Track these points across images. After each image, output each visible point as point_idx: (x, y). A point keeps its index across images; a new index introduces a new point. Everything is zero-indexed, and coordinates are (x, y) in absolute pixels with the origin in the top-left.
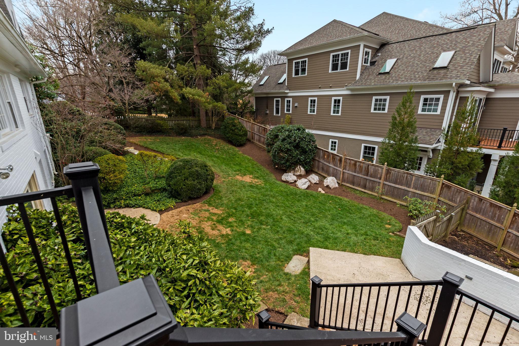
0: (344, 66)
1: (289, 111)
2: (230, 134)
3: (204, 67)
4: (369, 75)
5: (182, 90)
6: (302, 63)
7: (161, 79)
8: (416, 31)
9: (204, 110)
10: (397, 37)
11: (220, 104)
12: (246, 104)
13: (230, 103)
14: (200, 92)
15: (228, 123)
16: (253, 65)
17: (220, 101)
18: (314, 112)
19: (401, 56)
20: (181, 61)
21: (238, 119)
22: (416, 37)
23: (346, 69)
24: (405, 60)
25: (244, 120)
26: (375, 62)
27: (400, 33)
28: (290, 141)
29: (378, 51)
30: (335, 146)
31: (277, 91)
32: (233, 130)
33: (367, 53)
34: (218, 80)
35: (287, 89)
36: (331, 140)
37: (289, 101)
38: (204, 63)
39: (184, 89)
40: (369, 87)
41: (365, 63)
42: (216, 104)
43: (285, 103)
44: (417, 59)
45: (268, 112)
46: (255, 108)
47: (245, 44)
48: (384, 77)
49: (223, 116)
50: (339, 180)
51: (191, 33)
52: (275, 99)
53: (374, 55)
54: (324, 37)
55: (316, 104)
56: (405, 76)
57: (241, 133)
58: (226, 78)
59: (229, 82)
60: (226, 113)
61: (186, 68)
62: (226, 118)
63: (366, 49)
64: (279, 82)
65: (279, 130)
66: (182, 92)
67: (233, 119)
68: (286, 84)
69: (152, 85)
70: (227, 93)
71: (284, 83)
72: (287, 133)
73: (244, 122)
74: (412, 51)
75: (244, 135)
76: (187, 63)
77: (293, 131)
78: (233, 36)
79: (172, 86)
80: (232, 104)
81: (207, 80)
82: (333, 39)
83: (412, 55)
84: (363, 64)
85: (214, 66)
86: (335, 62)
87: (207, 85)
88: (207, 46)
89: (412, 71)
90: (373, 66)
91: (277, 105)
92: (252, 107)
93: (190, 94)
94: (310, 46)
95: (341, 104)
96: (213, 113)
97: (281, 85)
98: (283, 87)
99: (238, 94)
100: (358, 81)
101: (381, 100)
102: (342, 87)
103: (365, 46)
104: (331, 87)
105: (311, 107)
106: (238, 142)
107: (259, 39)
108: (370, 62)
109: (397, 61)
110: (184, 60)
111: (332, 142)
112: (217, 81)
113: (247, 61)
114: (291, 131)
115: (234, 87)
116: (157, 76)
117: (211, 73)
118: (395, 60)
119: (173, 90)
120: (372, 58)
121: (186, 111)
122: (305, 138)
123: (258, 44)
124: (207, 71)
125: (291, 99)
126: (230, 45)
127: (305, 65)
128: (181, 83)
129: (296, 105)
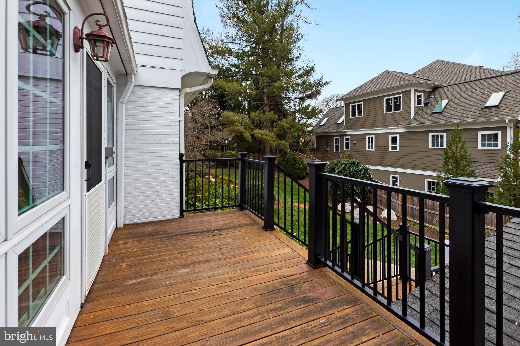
0: (397, 107)
1: (348, 148)
2: (291, 168)
3: (272, 113)
4: (423, 114)
5: (253, 131)
6: (358, 106)
7: (238, 124)
8: (470, 75)
9: (269, 148)
10: (451, 80)
11: (283, 142)
12: (308, 142)
13: (293, 142)
14: (267, 132)
15: (290, 159)
16: (314, 110)
17: (283, 140)
18: (372, 148)
19: (453, 98)
20: (253, 109)
21: (299, 156)
22: (471, 80)
23: (400, 110)
24: (457, 100)
25: (304, 156)
26: (428, 103)
27: (454, 77)
28: (345, 173)
29: (430, 93)
30: (396, 182)
31: (336, 130)
32: (294, 165)
33: (419, 96)
34: (283, 122)
35: (345, 129)
36: (391, 176)
37: (348, 139)
38: (272, 109)
39: (255, 131)
40: (423, 125)
41: (418, 104)
42: (280, 142)
43: (344, 141)
44: (468, 99)
45: (328, 149)
46: (315, 146)
47: (307, 93)
48: (437, 116)
49: (286, 153)
50: (399, 213)
51: (263, 89)
52: (334, 138)
53: (427, 97)
54: (377, 85)
55: (374, 141)
56: (458, 115)
57: (301, 167)
58: (289, 121)
59: (292, 124)
60: (288, 150)
61: (258, 115)
62: (288, 154)
63: (417, 93)
64: (338, 122)
65: (336, 164)
66: (252, 133)
67: (294, 155)
68: (345, 124)
69: (231, 128)
70: (290, 133)
71: (342, 123)
72: (343, 166)
73: (305, 158)
74: (463, 92)
75: (304, 169)
76: (258, 111)
77: (348, 165)
78: (297, 88)
79: (245, 129)
80: (295, 142)
81: (273, 122)
82: (385, 87)
83: (464, 96)
84: (416, 105)
85: (280, 111)
86: (389, 104)
87: (273, 127)
88: (275, 97)
89: (465, 110)
90: (427, 107)
91: (337, 143)
92: (313, 145)
93: (259, 134)
94: (364, 92)
95: (398, 141)
96: (276, 149)
97: (340, 125)
98: (341, 127)
99: (300, 133)
100: (412, 120)
101: (437, 137)
102: (398, 125)
103: (415, 91)
104: (387, 126)
105: (369, 144)
106: (298, 175)
107: (319, 89)
108: (424, 104)
109: (449, 101)
110: (256, 108)
111: (393, 177)
112: (282, 124)
113: (309, 106)
114: (347, 164)
115: (296, 128)
116: (236, 122)
117: (277, 118)
118: (447, 101)
119: (247, 132)
120: (425, 100)
121: (253, 148)
122: (360, 171)
123: (318, 93)
124: (274, 116)
125: (349, 137)
126: (294, 95)
127: (362, 108)
128: (252, 126)
129: (355, 142)
